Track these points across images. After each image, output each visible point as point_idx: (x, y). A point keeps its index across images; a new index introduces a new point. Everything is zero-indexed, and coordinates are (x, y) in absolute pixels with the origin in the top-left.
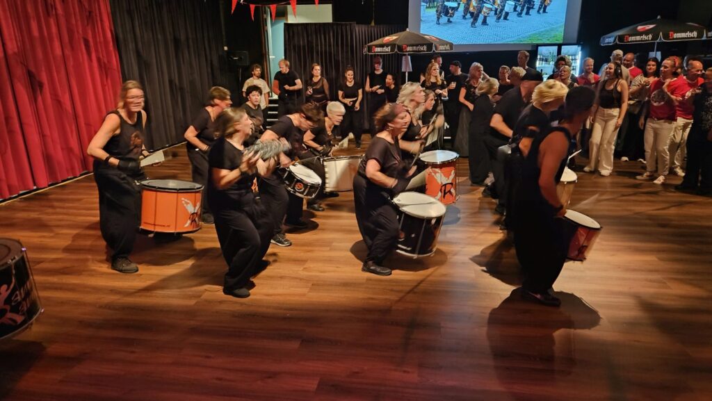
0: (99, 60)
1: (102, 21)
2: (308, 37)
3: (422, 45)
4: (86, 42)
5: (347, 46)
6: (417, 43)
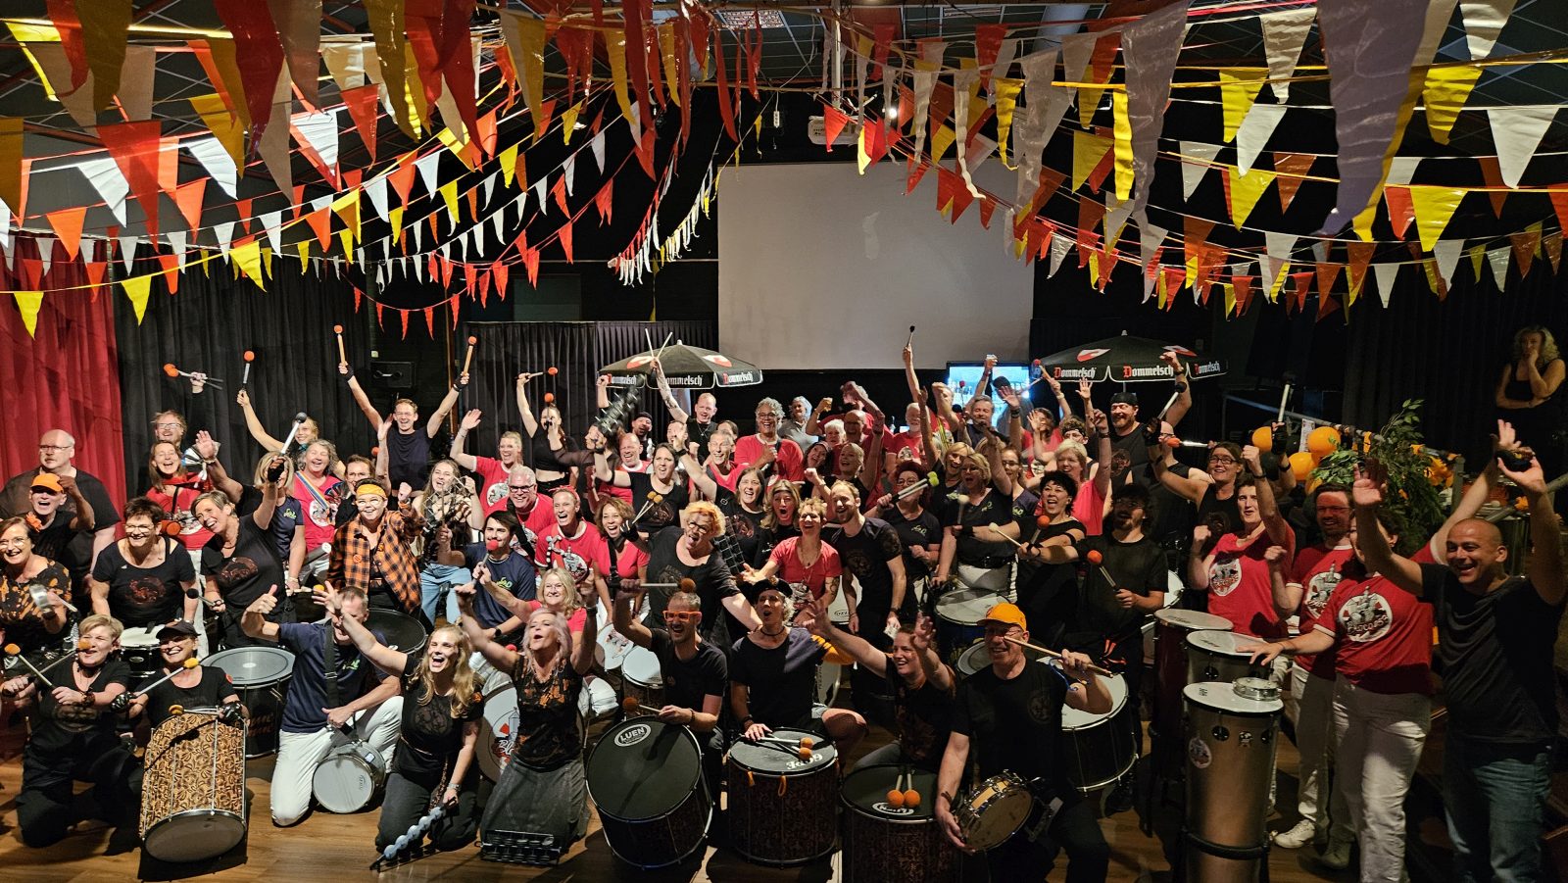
0: (75, 404)
2: (505, 346)
3: (694, 375)
4: (53, 377)
5: (581, 363)
6: (686, 371)
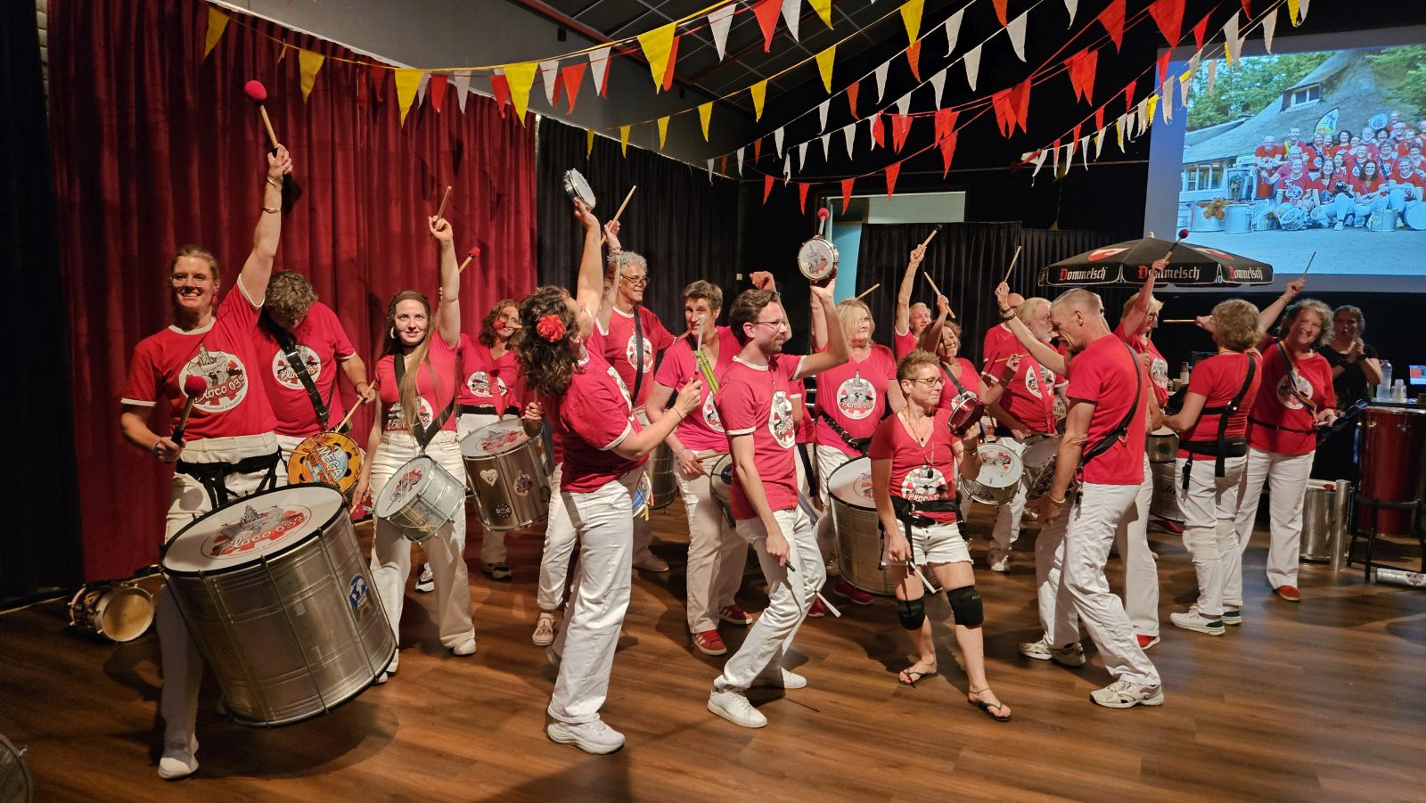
1: (518, 212)
3: (1188, 267)
4: (484, 251)
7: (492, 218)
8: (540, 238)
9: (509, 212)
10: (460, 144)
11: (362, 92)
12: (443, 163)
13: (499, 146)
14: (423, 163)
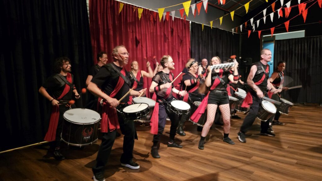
1: (186, 44)
2: (290, 46)
7: (180, 46)
8: (191, 50)
9: (184, 44)
10: (173, 29)
11: (152, 19)
12: (169, 33)
13: (181, 29)
14: (165, 34)
